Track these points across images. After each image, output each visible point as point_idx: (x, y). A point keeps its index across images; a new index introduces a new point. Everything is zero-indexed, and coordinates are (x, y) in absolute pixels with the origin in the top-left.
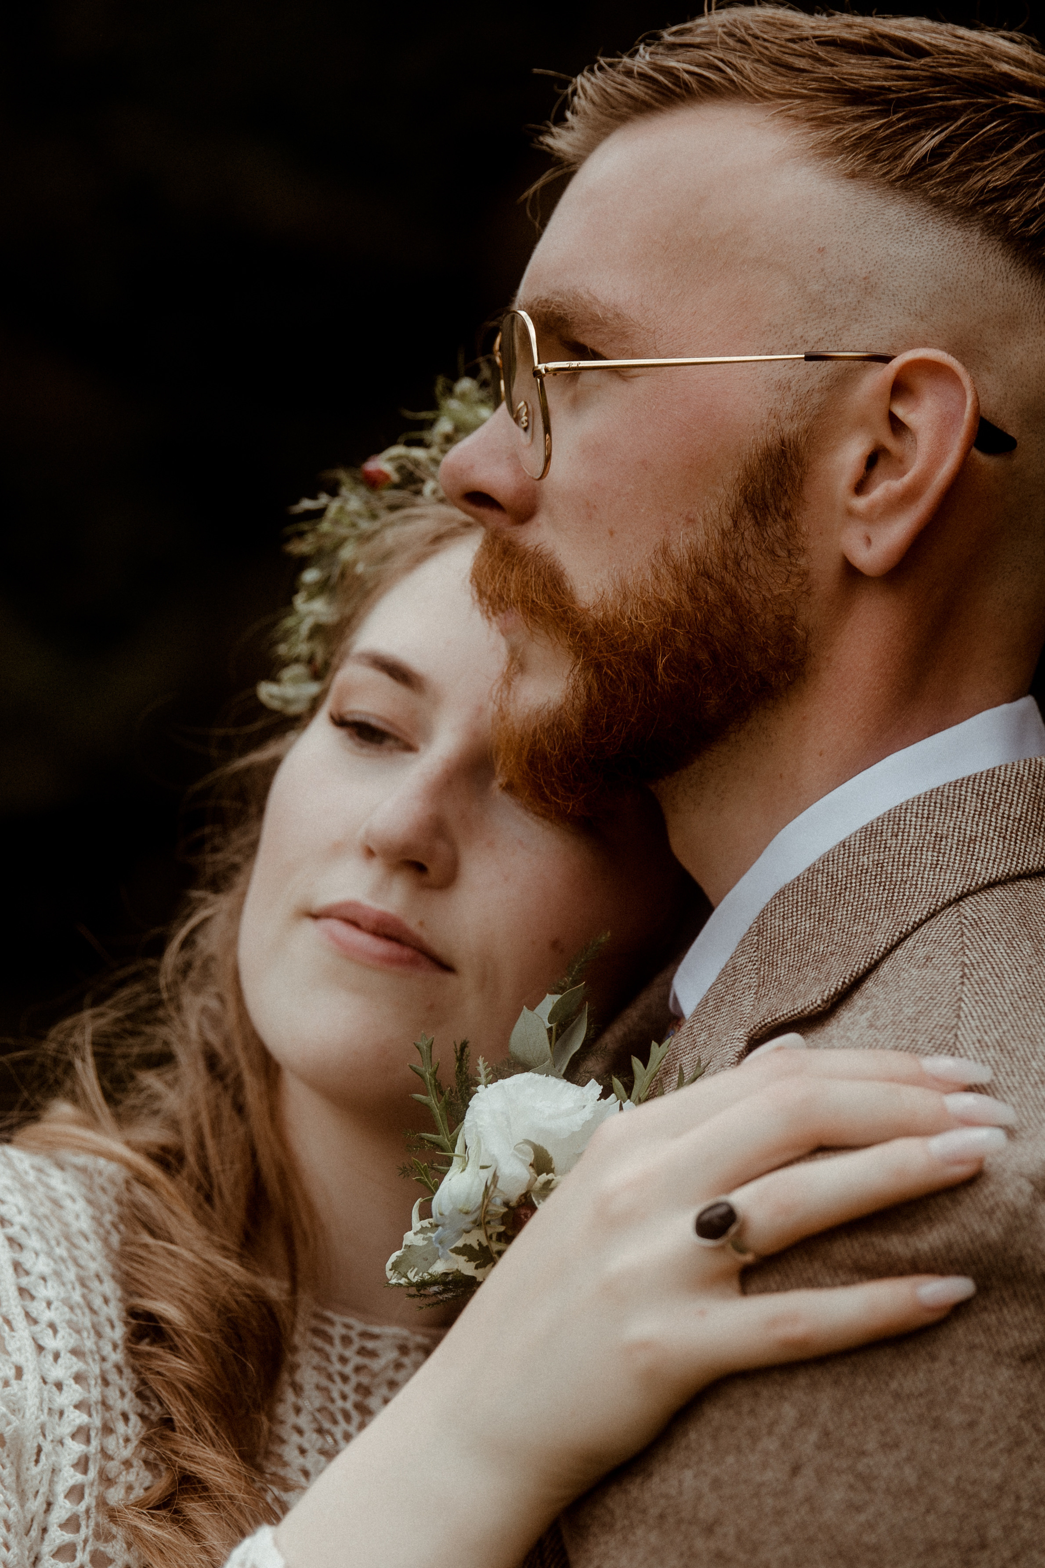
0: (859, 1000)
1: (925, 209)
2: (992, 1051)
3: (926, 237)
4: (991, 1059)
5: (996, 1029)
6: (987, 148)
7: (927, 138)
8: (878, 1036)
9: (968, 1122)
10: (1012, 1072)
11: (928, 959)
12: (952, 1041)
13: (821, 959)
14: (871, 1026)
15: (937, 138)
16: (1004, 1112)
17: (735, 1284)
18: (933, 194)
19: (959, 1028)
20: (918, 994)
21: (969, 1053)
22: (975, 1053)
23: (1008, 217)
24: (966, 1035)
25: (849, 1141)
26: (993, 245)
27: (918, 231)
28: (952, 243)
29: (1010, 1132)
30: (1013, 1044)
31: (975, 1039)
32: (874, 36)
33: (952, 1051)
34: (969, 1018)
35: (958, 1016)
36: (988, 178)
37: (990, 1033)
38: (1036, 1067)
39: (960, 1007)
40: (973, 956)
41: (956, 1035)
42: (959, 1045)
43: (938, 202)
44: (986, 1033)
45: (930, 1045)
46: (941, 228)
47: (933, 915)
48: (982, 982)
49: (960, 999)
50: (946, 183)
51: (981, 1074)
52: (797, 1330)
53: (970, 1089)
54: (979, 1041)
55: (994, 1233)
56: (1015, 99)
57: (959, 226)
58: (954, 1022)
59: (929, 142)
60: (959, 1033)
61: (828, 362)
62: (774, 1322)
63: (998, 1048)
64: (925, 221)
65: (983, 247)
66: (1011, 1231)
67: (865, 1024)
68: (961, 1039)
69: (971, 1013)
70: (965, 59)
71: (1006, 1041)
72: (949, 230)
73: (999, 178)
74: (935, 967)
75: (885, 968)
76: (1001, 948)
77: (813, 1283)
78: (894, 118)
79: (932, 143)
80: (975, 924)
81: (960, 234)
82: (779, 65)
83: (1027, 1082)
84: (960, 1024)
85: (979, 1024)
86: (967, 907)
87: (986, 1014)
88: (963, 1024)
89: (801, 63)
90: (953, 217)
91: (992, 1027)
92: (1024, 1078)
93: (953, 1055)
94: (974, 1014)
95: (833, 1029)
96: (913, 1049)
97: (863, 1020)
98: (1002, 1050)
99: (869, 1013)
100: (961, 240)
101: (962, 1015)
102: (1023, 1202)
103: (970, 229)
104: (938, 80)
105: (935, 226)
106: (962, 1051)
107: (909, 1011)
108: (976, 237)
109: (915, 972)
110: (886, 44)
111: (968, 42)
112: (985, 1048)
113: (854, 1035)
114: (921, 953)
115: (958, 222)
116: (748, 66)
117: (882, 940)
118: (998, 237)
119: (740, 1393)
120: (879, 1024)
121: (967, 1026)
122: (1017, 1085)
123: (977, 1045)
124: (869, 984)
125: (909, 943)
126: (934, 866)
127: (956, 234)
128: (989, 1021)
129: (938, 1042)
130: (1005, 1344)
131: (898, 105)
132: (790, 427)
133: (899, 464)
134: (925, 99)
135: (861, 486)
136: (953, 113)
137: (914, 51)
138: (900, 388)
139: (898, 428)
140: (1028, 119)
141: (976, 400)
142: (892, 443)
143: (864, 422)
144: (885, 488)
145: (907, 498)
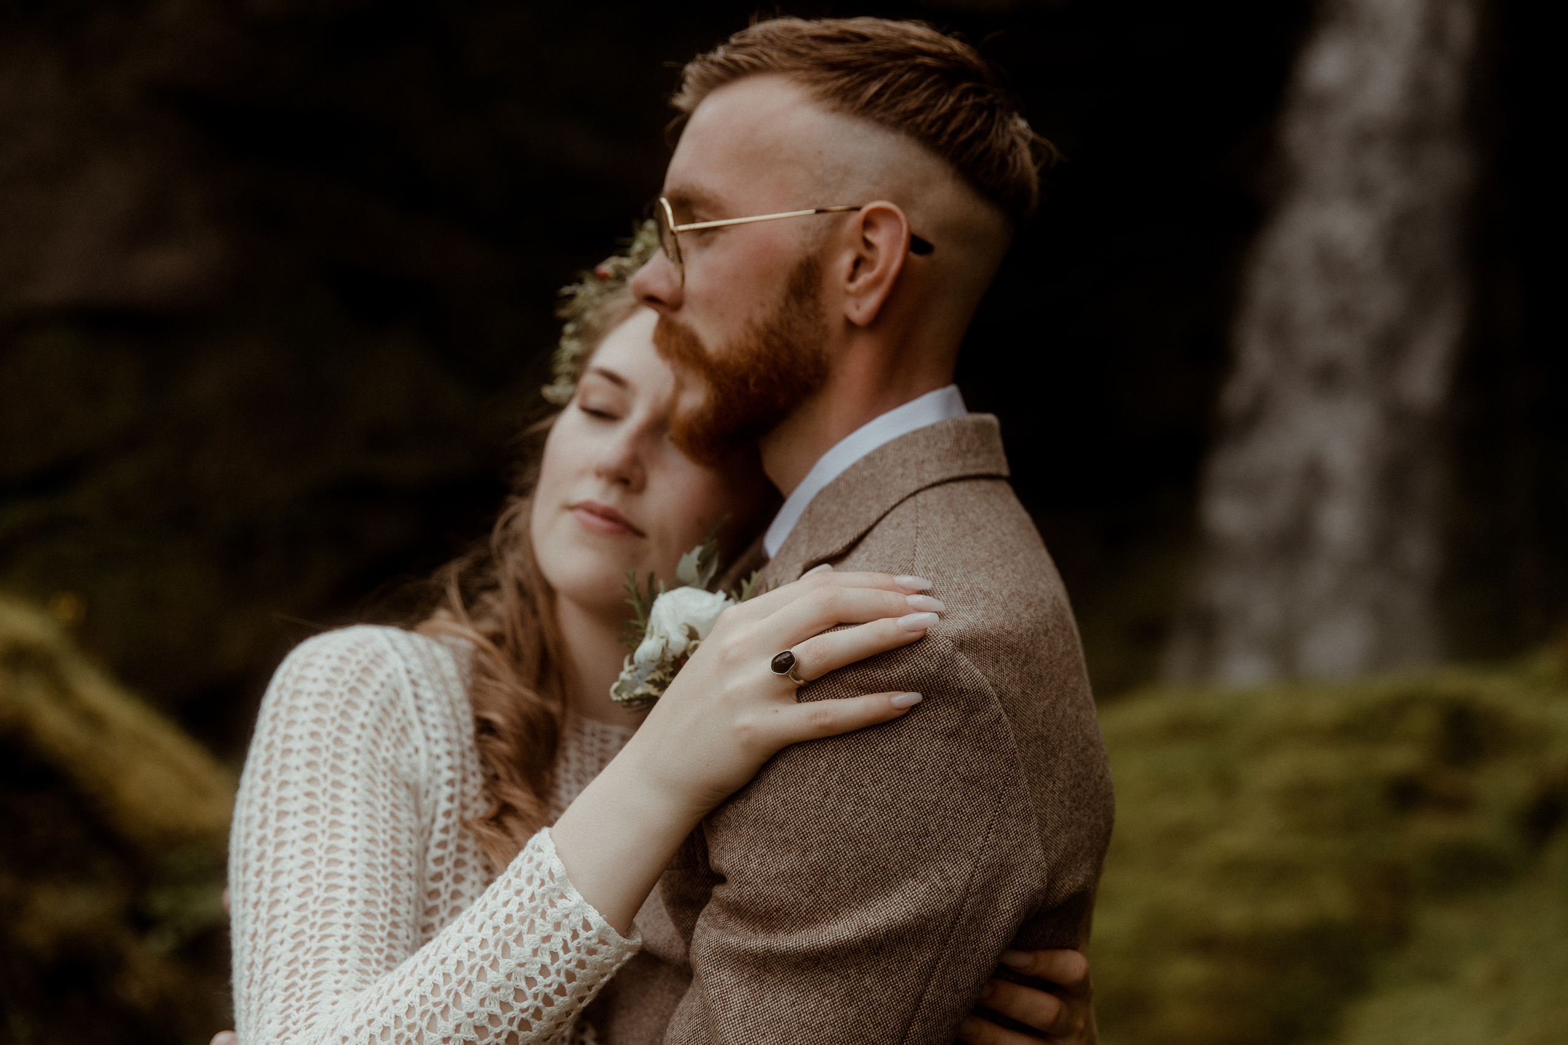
0: (862, 547)
1: (874, 125)
2: (933, 573)
4: (932, 577)
5: (935, 561)
6: (906, 88)
7: (873, 86)
8: (872, 566)
9: (919, 610)
10: (943, 583)
11: (899, 524)
12: (911, 567)
13: (842, 526)
14: (868, 560)
15: (878, 85)
16: (939, 605)
17: (795, 697)
18: (878, 116)
19: (915, 561)
20: (893, 543)
21: (920, 574)
22: (923, 573)
23: (919, 126)
24: (919, 565)
25: (855, 620)
26: (912, 141)
27: (871, 137)
29: (941, 615)
30: (944, 569)
31: (923, 566)
32: (842, 32)
33: (911, 572)
34: (920, 555)
35: (914, 554)
36: (907, 105)
37: (931, 563)
38: (956, 581)
39: (915, 550)
40: (922, 523)
41: (913, 564)
42: (914, 569)
43: (881, 122)
44: (929, 563)
45: (899, 569)
47: (902, 501)
48: (927, 536)
49: (915, 545)
50: (885, 110)
51: (927, 585)
52: (827, 720)
53: (921, 592)
54: (925, 568)
55: (932, 668)
56: (921, 60)
58: (912, 557)
59: (874, 88)
60: (915, 563)
61: (828, 213)
62: (815, 716)
63: (935, 571)
64: (874, 131)
65: (907, 143)
66: (941, 667)
67: (864, 559)
68: (916, 566)
69: (921, 553)
70: (889, 40)
71: (940, 567)
72: (888, 135)
73: (913, 104)
74: (903, 529)
75: (876, 531)
76: (937, 519)
77: (836, 696)
80: (924, 506)
81: (894, 136)
82: (792, 53)
83: (951, 589)
84: (915, 559)
85: (925, 558)
86: (920, 497)
87: (929, 553)
88: (917, 559)
89: (803, 50)
90: (889, 128)
91: (933, 560)
92: (949, 587)
93: (911, 575)
94: (923, 553)
95: (848, 562)
96: (890, 572)
97: (864, 557)
98: (937, 572)
99: (867, 554)
100: (894, 141)
101: (916, 554)
102: (948, 651)
103: (899, 134)
104: (877, 54)
105: (880, 134)
106: (916, 573)
107: (888, 552)
108: (902, 137)
109: (891, 531)
110: (848, 36)
111: (893, 30)
112: (929, 571)
113: (859, 565)
114: (895, 521)
115: (892, 131)
116: (775, 54)
117: (874, 516)
118: (915, 137)
119: (797, 754)
120: (871, 559)
121: (919, 559)
122: (945, 590)
123: (924, 569)
124: (868, 539)
125: (889, 517)
126: (902, 475)
127: (892, 138)
128: (931, 557)
129: (904, 568)
130: (939, 728)
131: (857, 69)
132: (812, 250)
133: (871, 265)
134: (871, 65)
135: (852, 278)
136: (885, 72)
137: (863, 38)
138: (868, 223)
139: (868, 245)
140: (928, 70)
141: (909, 227)
142: (866, 253)
143: (850, 244)
144: (864, 278)
145: (876, 282)
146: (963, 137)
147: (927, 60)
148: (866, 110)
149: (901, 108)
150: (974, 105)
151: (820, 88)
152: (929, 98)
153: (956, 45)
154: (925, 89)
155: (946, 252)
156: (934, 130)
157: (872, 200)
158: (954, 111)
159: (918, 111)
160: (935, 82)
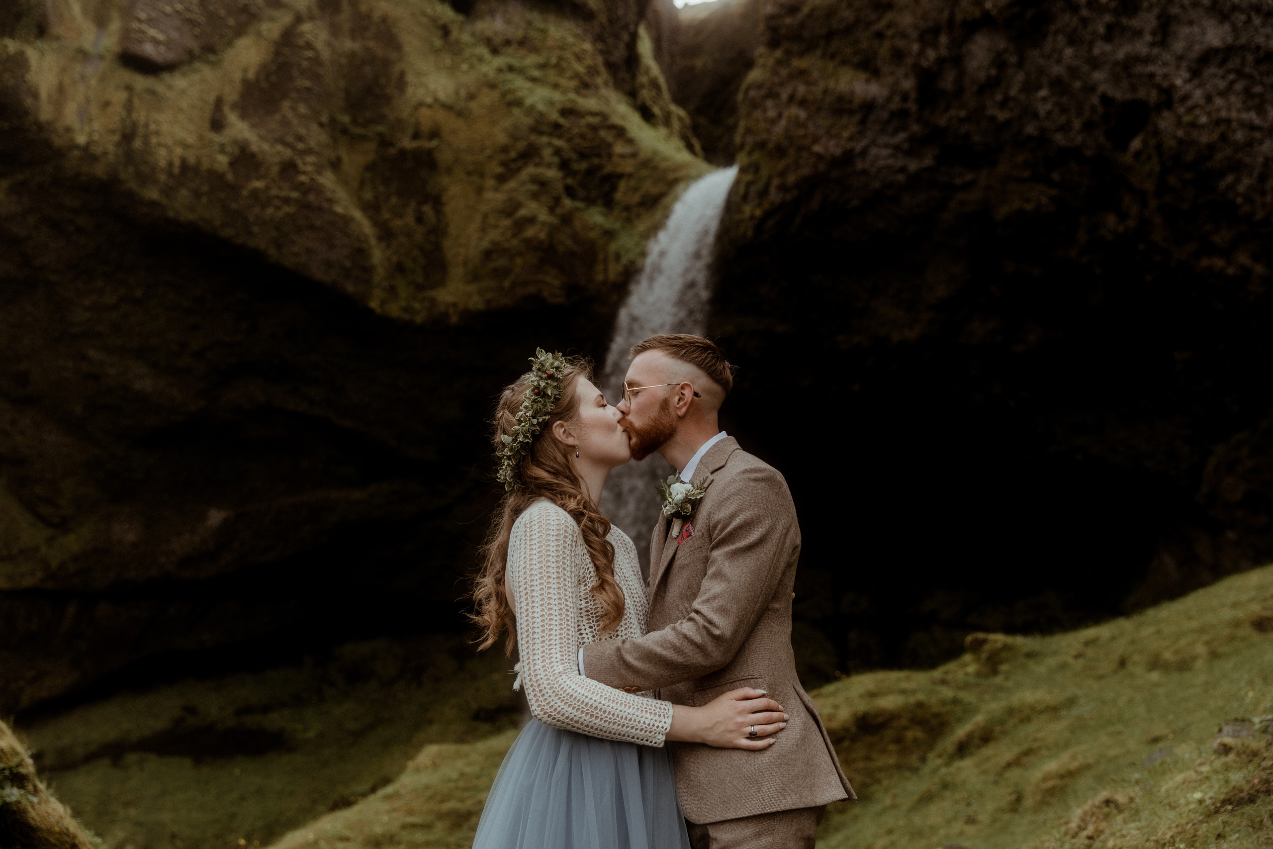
1: (683, 361)
6: (693, 352)
18: (685, 359)
23: (696, 362)
27: (683, 365)
32: (675, 337)
43: (686, 361)
46: (686, 364)
50: (687, 357)
56: (697, 344)
61: (672, 385)
64: (684, 363)
70: (689, 339)
73: (695, 356)
82: (661, 343)
89: (664, 342)
104: (685, 343)
108: (692, 365)
111: (690, 337)
115: (689, 363)
116: (656, 343)
127: (689, 365)
131: (679, 346)
132: (666, 396)
133: (684, 399)
134: (682, 345)
135: (678, 404)
136: (688, 347)
137: (681, 338)
138: (682, 388)
139: (683, 394)
140: (699, 347)
141: (694, 390)
142: (682, 397)
143: (677, 394)
144: (681, 403)
145: (685, 404)
146: (709, 365)
147: (699, 344)
148: (682, 357)
149: (691, 357)
150: (712, 356)
151: (668, 352)
152: (699, 354)
153: (708, 341)
154: (698, 352)
155: (704, 396)
156: (700, 363)
157: (684, 381)
158: (706, 358)
159: (697, 357)
160: (701, 350)
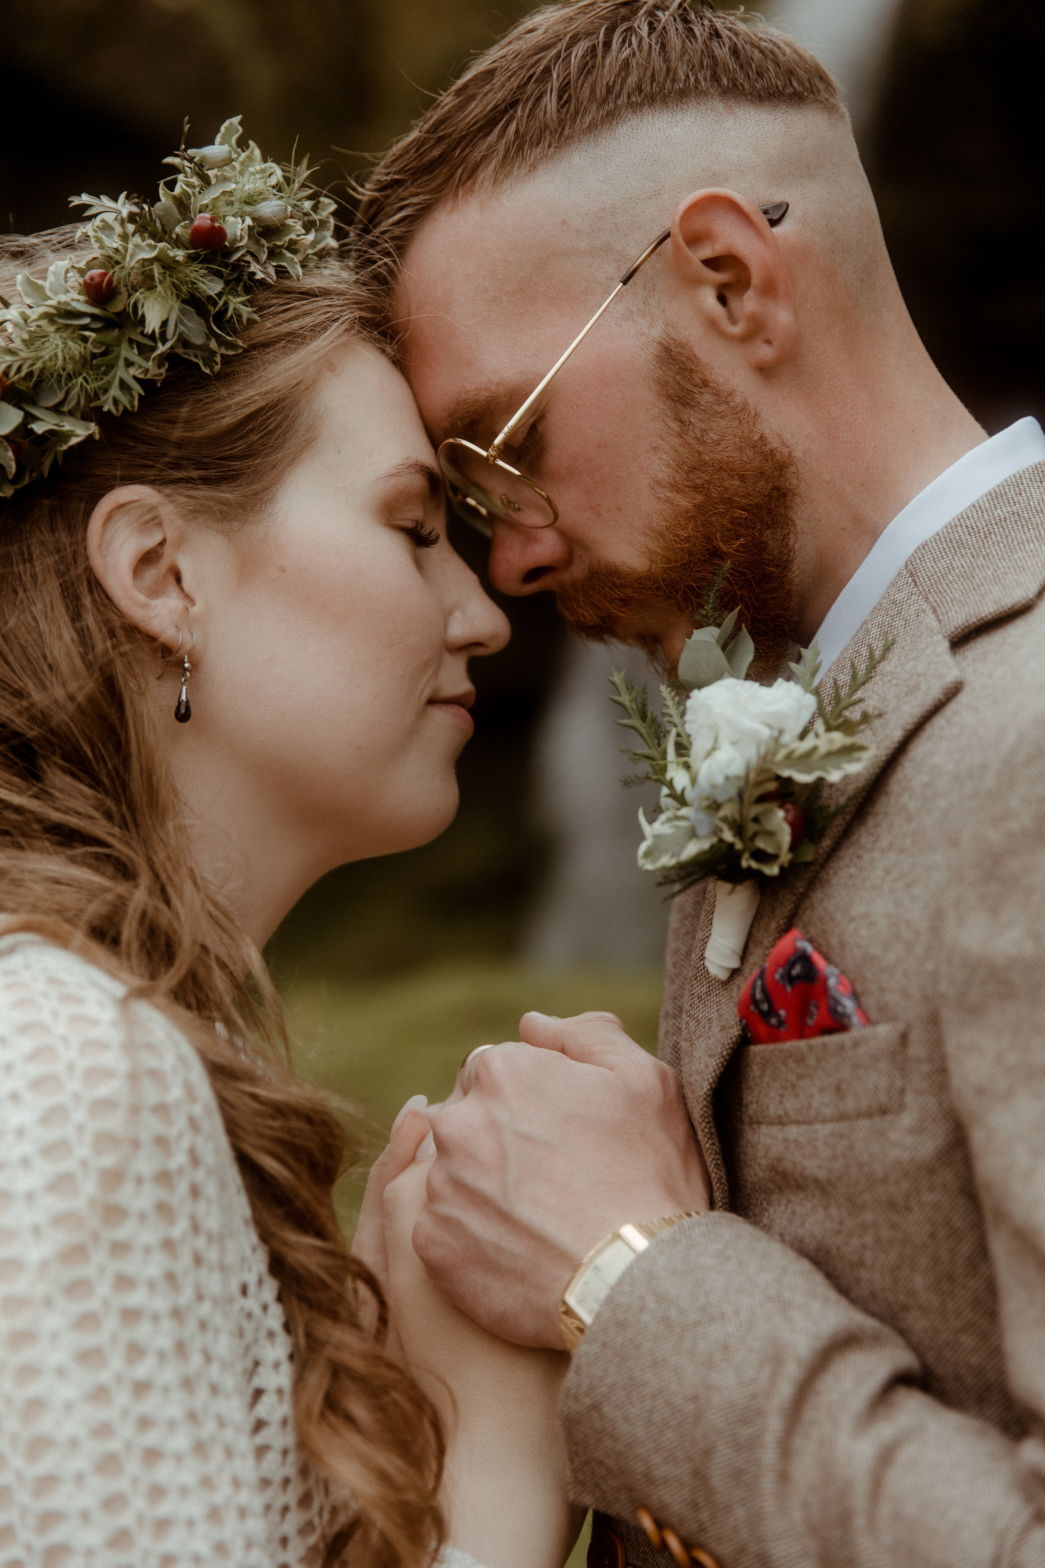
1: (591, 139)
3: (610, 150)
7: (549, 103)
15: (553, 94)
26: (649, 113)
27: (602, 153)
28: (627, 137)
36: (605, 83)
46: (612, 137)
57: (620, 125)
61: (636, 274)
64: (599, 144)
65: (645, 121)
72: (617, 133)
78: (519, 113)
79: (554, 103)
81: (625, 128)
90: (611, 124)
100: (630, 130)
103: (628, 118)
105: (607, 140)
115: (617, 123)
118: (647, 107)
132: (657, 334)
133: (740, 277)
135: (735, 316)
138: (693, 237)
139: (716, 261)
142: (723, 274)
143: (693, 283)
